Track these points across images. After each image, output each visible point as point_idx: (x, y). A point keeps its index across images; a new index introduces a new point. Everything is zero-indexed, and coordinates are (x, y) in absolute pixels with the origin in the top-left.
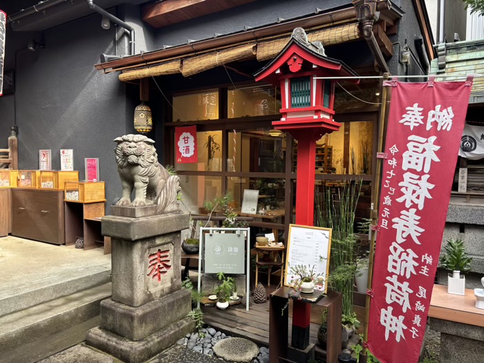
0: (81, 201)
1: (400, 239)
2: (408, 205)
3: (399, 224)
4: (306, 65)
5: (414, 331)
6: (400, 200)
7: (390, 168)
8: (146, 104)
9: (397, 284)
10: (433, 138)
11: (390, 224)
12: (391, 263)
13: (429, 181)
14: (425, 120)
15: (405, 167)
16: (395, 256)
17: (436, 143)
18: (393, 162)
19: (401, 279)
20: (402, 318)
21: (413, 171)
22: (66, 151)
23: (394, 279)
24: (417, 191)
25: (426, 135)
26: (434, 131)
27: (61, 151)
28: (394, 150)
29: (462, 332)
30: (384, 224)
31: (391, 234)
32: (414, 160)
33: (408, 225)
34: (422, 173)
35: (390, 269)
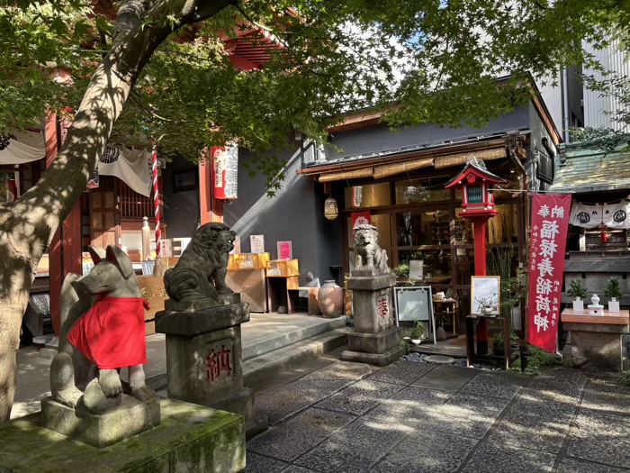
0: (284, 276)
1: (542, 275)
2: (545, 256)
3: (541, 267)
4: (479, 180)
5: (553, 322)
6: (541, 254)
7: (534, 237)
8: (333, 197)
9: (542, 299)
10: (555, 222)
11: (537, 267)
12: (538, 288)
13: (555, 243)
14: (550, 213)
15: (542, 237)
16: (540, 284)
17: (557, 224)
18: (536, 234)
19: (544, 296)
20: (546, 317)
21: (547, 239)
22: (256, 236)
23: (540, 297)
24: (549, 249)
25: (552, 220)
26: (555, 218)
27: (251, 237)
28: (536, 228)
29: (582, 328)
30: (533, 268)
31: (538, 272)
32: (546, 233)
33: (546, 267)
34: (551, 239)
35: (538, 292)
